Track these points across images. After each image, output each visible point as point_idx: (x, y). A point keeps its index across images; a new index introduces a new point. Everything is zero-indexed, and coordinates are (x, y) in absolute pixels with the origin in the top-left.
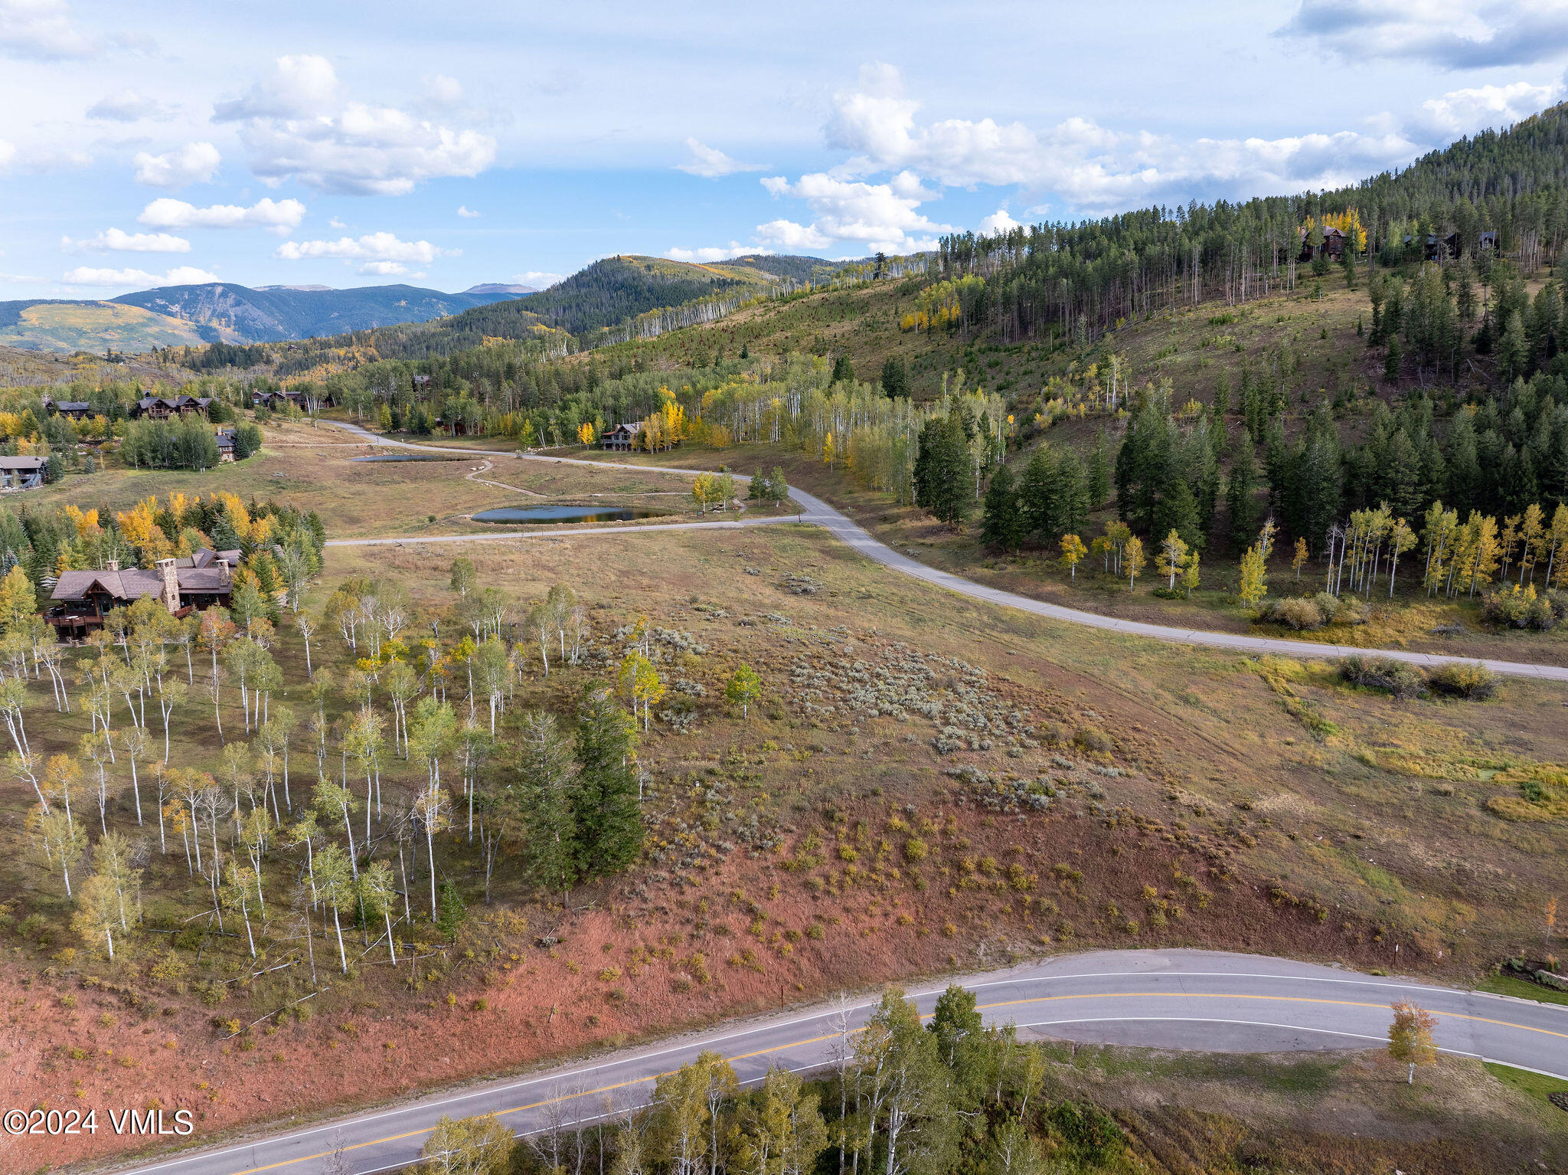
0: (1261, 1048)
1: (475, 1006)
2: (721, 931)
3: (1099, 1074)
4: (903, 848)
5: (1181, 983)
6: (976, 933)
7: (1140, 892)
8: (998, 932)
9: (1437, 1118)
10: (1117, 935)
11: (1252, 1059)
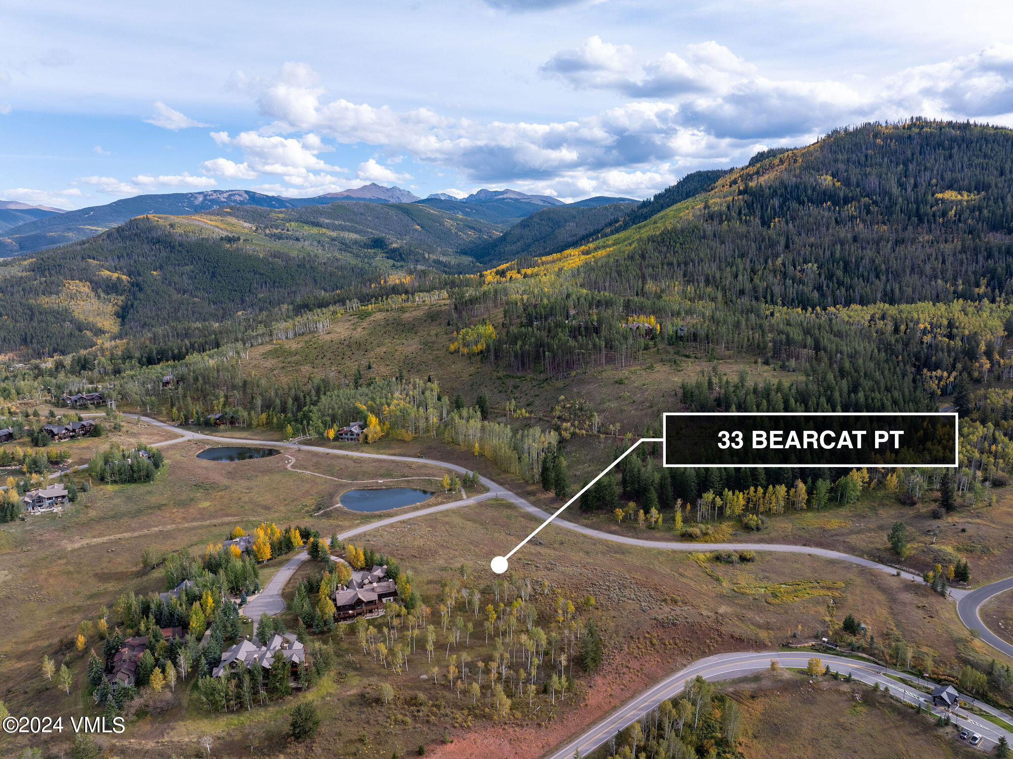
0: (746, 674)
1: (586, 705)
2: (624, 673)
3: (719, 687)
4: (651, 642)
5: (723, 663)
6: (675, 661)
7: (705, 642)
8: (679, 659)
9: (781, 681)
10: (704, 654)
11: (745, 677)
